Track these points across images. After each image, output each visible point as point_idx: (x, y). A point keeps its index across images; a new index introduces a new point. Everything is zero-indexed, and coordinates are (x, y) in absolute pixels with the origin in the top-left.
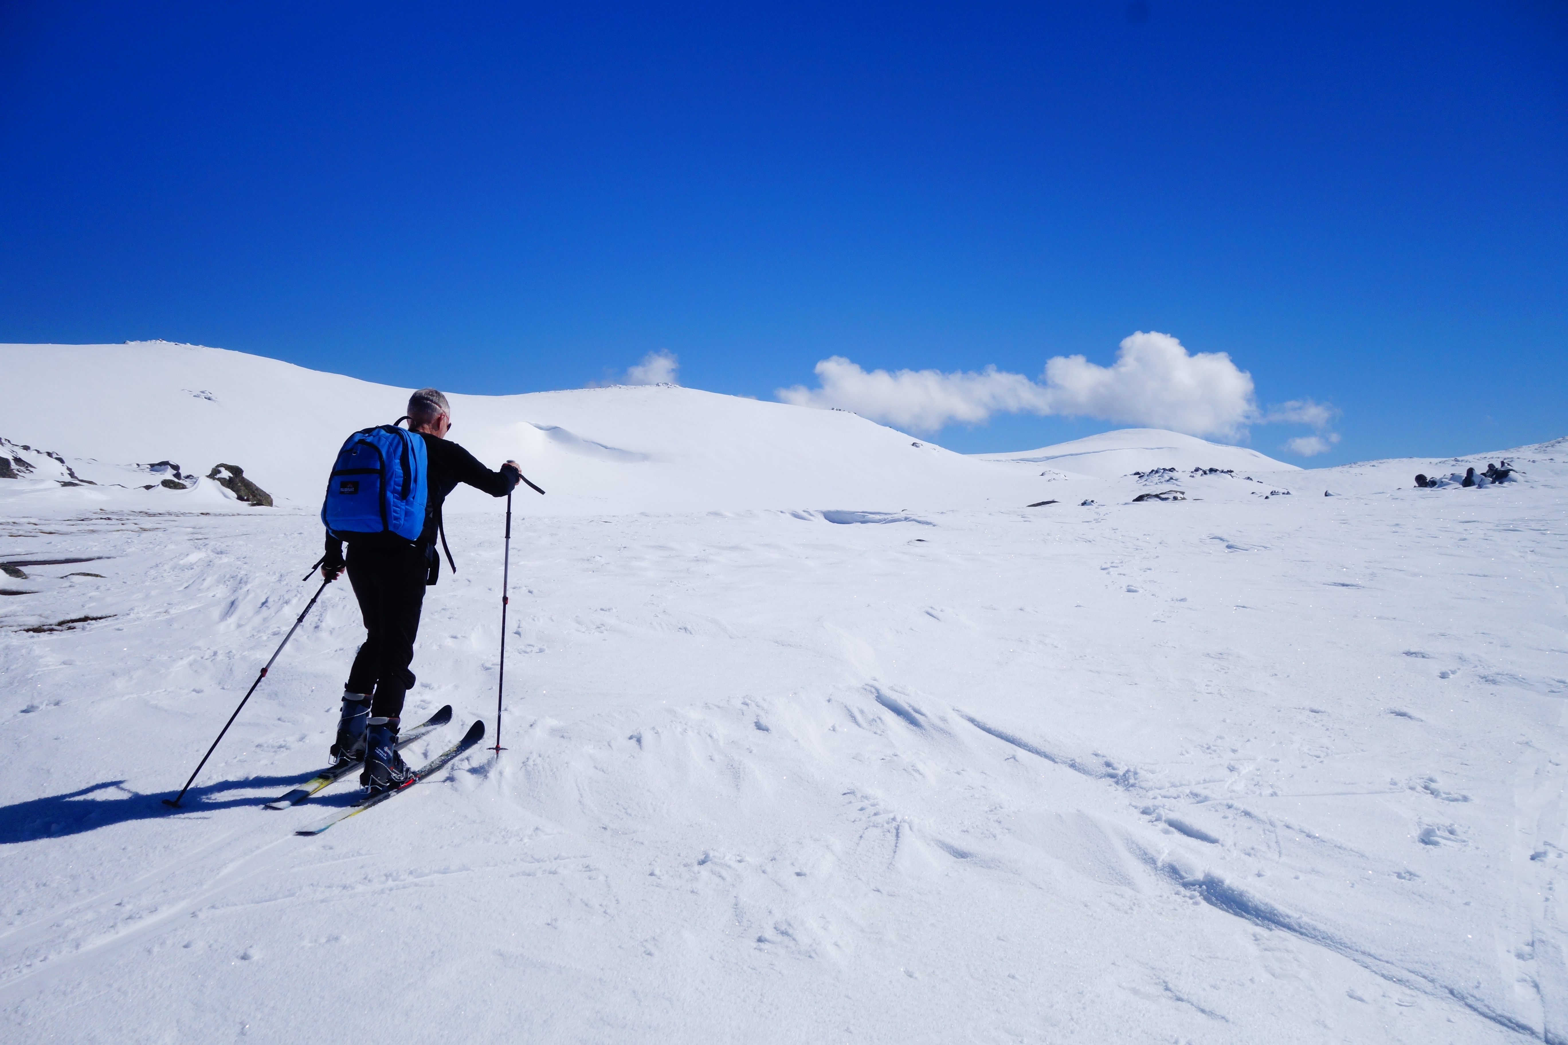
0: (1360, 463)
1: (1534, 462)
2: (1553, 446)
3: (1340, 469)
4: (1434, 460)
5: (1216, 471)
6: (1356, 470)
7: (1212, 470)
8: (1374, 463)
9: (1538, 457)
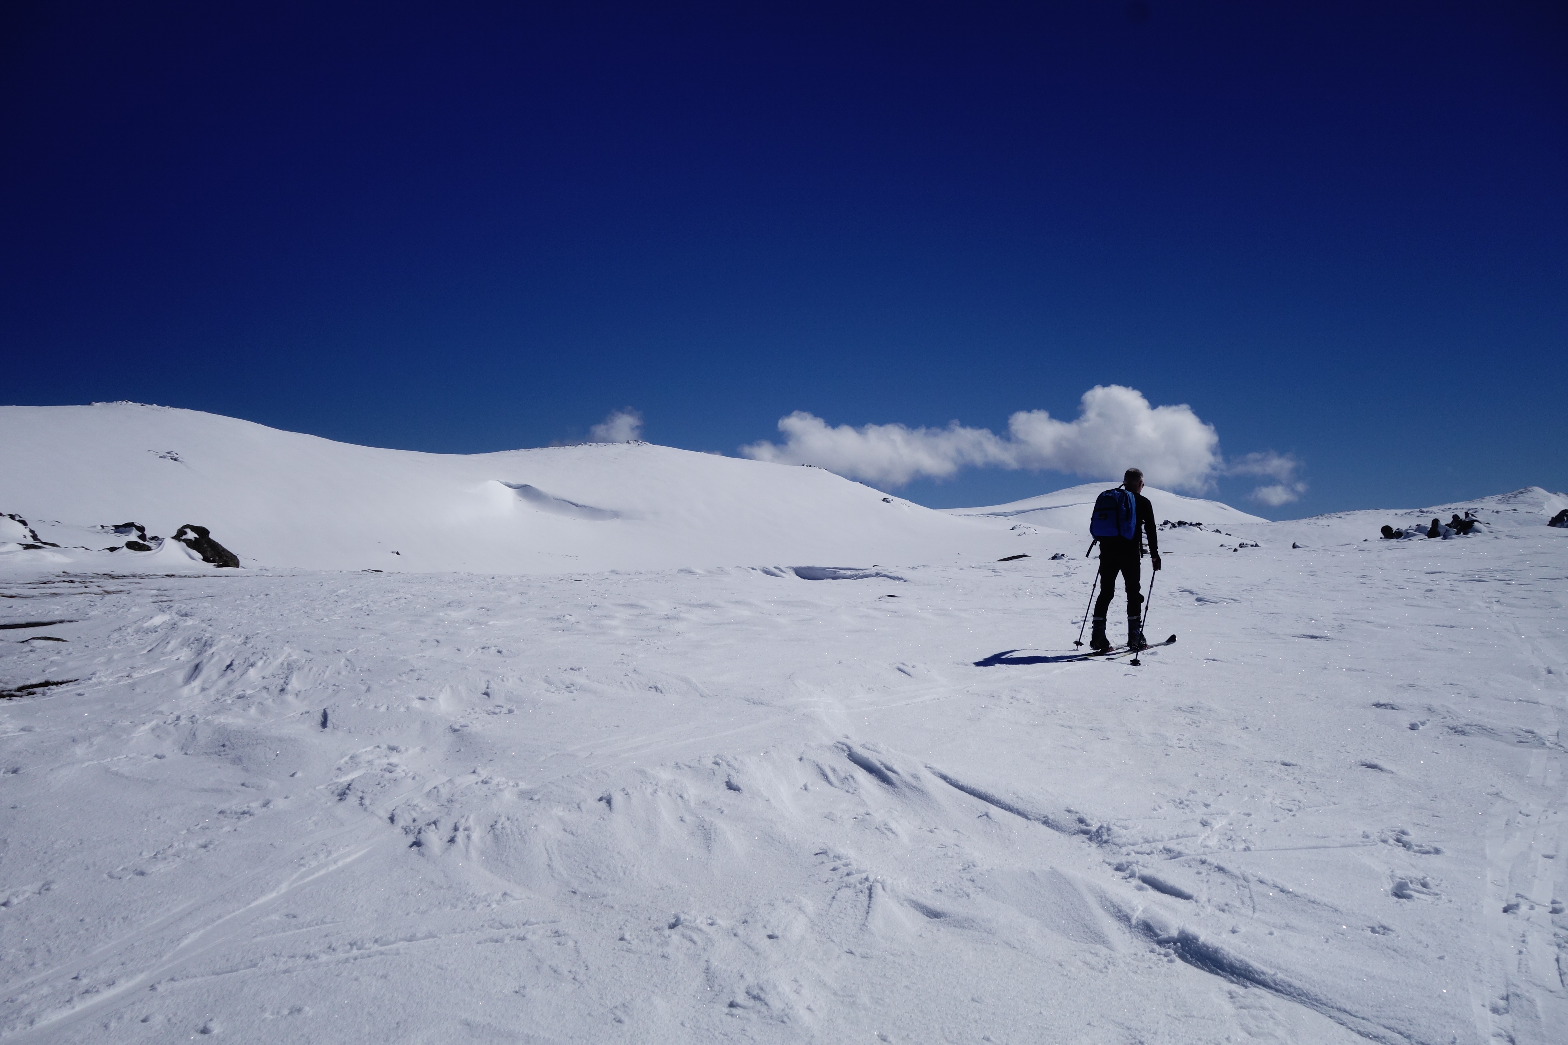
0: (1326, 515)
1: (1497, 512)
2: (1515, 497)
3: (1307, 520)
4: (1400, 512)
5: (1185, 523)
6: (1323, 521)
7: (1181, 523)
8: (1340, 515)
9: (1501, 507)
